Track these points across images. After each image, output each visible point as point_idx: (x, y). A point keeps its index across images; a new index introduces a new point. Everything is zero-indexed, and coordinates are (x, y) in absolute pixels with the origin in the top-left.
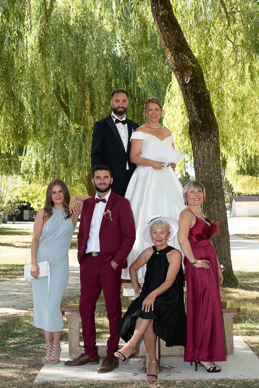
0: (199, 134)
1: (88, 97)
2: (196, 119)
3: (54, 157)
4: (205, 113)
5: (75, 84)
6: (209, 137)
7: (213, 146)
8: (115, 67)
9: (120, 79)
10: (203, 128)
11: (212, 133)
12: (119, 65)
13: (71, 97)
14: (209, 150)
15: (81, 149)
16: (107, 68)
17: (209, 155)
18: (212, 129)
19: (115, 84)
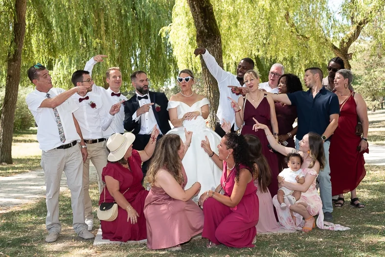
0: (205, 42)
2: (202, 28)
4: (209, 23)
5: (91, 10)
7: (217, 51)
10: (209, 36)
11: (216, 40)
18: (216, 37)
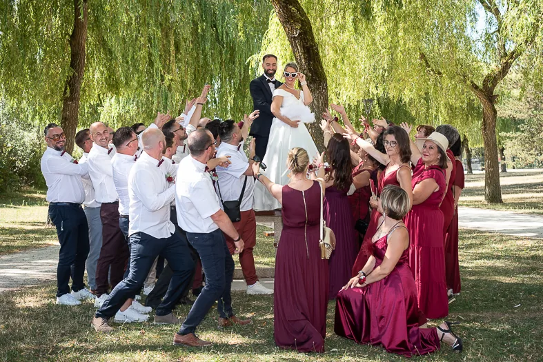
1: (172, 42)
3: (138, 108)
4: (314, 66)
5: (158, 28)
6: (318, 89)
8: (202, 9)
9: (207, 23)
11: (321, 85)
12: (205, 7)
13: (155, 42)
14: (318, 102)
15: (166, 99)
16: (192, 10)
17: (319, 107)
18: (321, 81)
19: (202, 28)
